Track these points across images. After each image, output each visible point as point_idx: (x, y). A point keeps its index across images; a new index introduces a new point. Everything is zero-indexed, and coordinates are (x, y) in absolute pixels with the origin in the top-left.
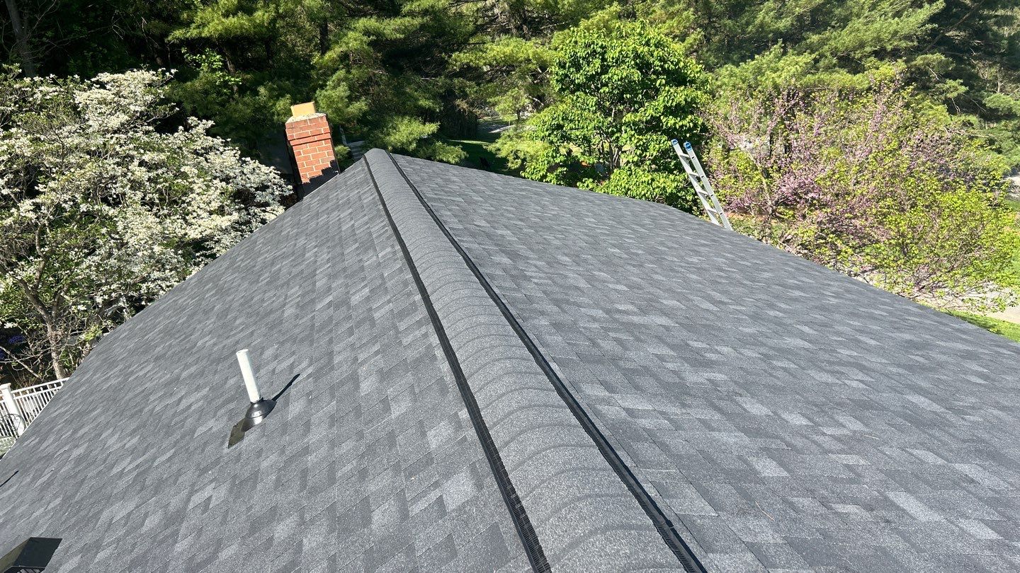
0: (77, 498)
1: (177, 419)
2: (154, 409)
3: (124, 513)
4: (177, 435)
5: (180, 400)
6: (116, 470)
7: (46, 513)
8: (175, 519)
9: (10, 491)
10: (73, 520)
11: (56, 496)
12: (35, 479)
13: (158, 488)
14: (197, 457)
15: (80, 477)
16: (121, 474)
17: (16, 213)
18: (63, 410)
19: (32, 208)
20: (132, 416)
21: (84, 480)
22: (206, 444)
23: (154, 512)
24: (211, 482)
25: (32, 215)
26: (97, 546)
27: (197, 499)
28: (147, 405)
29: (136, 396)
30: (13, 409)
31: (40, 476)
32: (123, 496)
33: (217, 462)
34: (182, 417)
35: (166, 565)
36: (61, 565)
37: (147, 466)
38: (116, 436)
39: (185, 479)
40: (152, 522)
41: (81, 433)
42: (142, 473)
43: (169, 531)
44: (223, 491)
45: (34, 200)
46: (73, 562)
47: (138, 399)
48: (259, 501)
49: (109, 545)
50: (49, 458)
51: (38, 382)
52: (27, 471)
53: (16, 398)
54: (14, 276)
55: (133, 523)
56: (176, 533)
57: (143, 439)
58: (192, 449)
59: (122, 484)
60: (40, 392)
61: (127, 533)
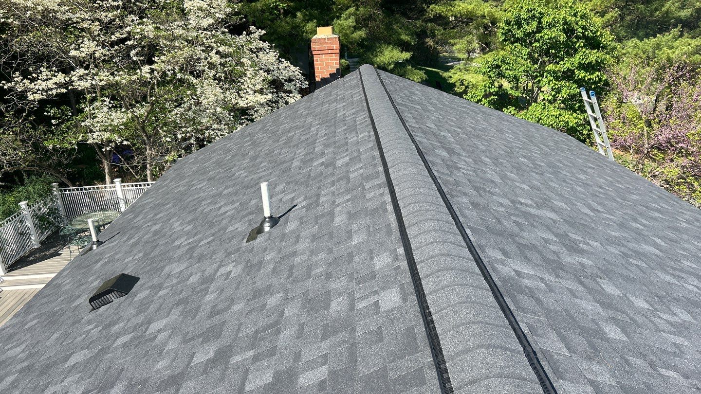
0: (152, 255)
1: (217, 219)
2: (204, 210)
3: (177, 270)
4: (215, 229)
5: (221, 207)
6: (177, 243)
7: (133, 261)
8: (208, 280)
9: (113, 244)
10: (148, 268)
11: (140, 252)
12: (129, 239)
13: (200, 259)
14: (226, 245)
15: (155, 243)
16: (179, 247)
17: (139, 73)
18: (150, 200)
19: (149, 71)
20: (190, 212)
21: (157, 245)
22: (232, 238)
23: (196, 273)
24: (233, 261)
25: (148, 76)
26: (160, 287)
27: (223, 271)
28: (200, 207)
29: (194, 200)
30: (120, 195)
31: (132, 238)
32: (179, 260)
33: (238, 250)
34: (220, 218)
35: (199, 307)
36: (137, 294)
37: (195, 244)
38: (180, 222)
39: (220, 255)
40: (194, 279)
41: (159, 216)
42: (191, 249)
43: (203, 287)
44: (240, 268)
45: (151, 67)
46: (144, 294)
47: (195, 202)
48: (261, 279)
49: (167, 287)
50: (138, 228)
51: (137, 181)
52: (125, 233)
53: (123, 188)
54: (132, 113)
55: (183, 278)
56: (207, 289)
57: (195, 227)
58: (223, 239)
59: (179, 252)
60: (137, 188)
61: (179, 283)
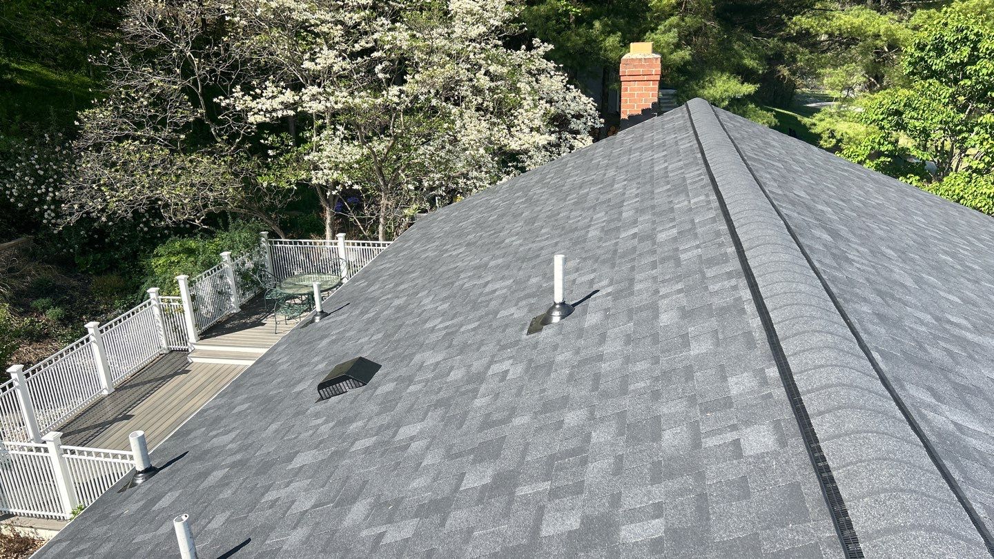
0: (396, 337)
1: (483, 299)
2: (464, 284)
3: (432, 361)
4: (482, 312)
5: (487, 283)
6: (429, 325)
7: (370, 342)
8: (480, 378)
9: (342, 317)
10: (391, 354)
11: (378, 331)
12: (362, 313)
13: (464, 348)
14: (499, 335)
15: (398, 322)
16: (433, 330)
17: (385, 95)
18: (388, 265)
19: (398, 93)
20: (445, 286)
21: (401, 326)
22: (507, 326)
23: (458, 368)
24: (510, 358)
25: (396, 100)
26: (410, 380)
27: (496, 368)
28: (459, 280)
29: (449, 270)
30: (342, 255)
31: (367, 312)
32: (433, 347)
33: (517, 343)
34: (487, 298)
35: (466, 413)
36: (379, 386)
37: (454, 329)
38: (431, 298)
39: (489, 348)
40: (457, 375)
41: (402, 287)
42: (450, 335)
43: (470, 387)
44: (519, 369)
45: (401, 88)
46: (389, 387)
47: (450, 273)
48: (554, 386)
49: (419, 382)
50: (374, 300)
51: (364, 238)
52: (356, 306)
53: (346, 247)
54: (370, 148)
55: (441, 372)
56: (475, 391)
57: (452, 307)
58: (494, 326)
59: (433, 338)
60: (364, 247)
61: (435, 378)
